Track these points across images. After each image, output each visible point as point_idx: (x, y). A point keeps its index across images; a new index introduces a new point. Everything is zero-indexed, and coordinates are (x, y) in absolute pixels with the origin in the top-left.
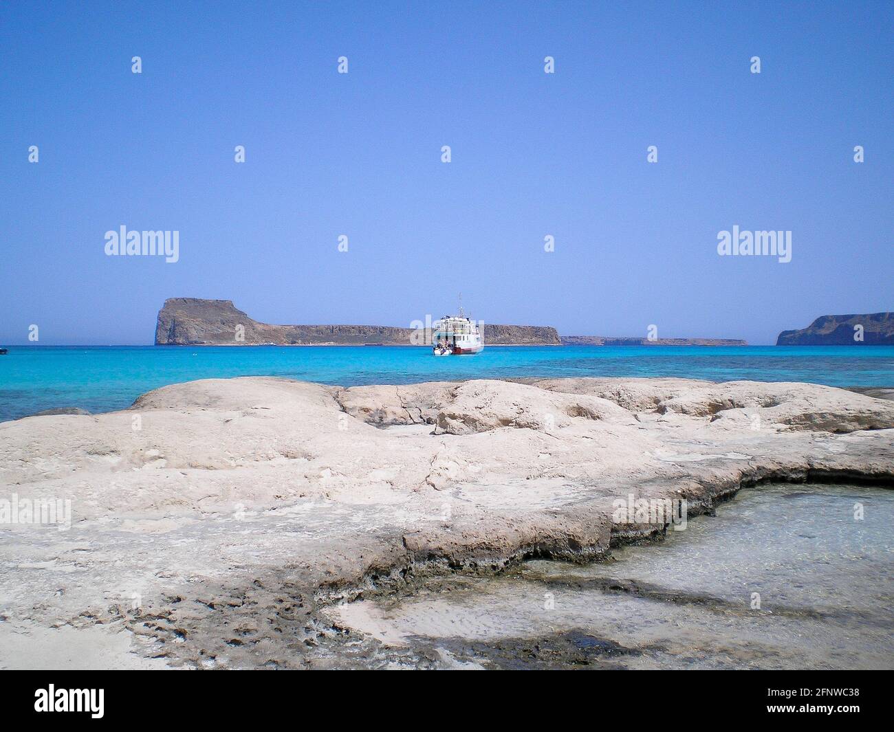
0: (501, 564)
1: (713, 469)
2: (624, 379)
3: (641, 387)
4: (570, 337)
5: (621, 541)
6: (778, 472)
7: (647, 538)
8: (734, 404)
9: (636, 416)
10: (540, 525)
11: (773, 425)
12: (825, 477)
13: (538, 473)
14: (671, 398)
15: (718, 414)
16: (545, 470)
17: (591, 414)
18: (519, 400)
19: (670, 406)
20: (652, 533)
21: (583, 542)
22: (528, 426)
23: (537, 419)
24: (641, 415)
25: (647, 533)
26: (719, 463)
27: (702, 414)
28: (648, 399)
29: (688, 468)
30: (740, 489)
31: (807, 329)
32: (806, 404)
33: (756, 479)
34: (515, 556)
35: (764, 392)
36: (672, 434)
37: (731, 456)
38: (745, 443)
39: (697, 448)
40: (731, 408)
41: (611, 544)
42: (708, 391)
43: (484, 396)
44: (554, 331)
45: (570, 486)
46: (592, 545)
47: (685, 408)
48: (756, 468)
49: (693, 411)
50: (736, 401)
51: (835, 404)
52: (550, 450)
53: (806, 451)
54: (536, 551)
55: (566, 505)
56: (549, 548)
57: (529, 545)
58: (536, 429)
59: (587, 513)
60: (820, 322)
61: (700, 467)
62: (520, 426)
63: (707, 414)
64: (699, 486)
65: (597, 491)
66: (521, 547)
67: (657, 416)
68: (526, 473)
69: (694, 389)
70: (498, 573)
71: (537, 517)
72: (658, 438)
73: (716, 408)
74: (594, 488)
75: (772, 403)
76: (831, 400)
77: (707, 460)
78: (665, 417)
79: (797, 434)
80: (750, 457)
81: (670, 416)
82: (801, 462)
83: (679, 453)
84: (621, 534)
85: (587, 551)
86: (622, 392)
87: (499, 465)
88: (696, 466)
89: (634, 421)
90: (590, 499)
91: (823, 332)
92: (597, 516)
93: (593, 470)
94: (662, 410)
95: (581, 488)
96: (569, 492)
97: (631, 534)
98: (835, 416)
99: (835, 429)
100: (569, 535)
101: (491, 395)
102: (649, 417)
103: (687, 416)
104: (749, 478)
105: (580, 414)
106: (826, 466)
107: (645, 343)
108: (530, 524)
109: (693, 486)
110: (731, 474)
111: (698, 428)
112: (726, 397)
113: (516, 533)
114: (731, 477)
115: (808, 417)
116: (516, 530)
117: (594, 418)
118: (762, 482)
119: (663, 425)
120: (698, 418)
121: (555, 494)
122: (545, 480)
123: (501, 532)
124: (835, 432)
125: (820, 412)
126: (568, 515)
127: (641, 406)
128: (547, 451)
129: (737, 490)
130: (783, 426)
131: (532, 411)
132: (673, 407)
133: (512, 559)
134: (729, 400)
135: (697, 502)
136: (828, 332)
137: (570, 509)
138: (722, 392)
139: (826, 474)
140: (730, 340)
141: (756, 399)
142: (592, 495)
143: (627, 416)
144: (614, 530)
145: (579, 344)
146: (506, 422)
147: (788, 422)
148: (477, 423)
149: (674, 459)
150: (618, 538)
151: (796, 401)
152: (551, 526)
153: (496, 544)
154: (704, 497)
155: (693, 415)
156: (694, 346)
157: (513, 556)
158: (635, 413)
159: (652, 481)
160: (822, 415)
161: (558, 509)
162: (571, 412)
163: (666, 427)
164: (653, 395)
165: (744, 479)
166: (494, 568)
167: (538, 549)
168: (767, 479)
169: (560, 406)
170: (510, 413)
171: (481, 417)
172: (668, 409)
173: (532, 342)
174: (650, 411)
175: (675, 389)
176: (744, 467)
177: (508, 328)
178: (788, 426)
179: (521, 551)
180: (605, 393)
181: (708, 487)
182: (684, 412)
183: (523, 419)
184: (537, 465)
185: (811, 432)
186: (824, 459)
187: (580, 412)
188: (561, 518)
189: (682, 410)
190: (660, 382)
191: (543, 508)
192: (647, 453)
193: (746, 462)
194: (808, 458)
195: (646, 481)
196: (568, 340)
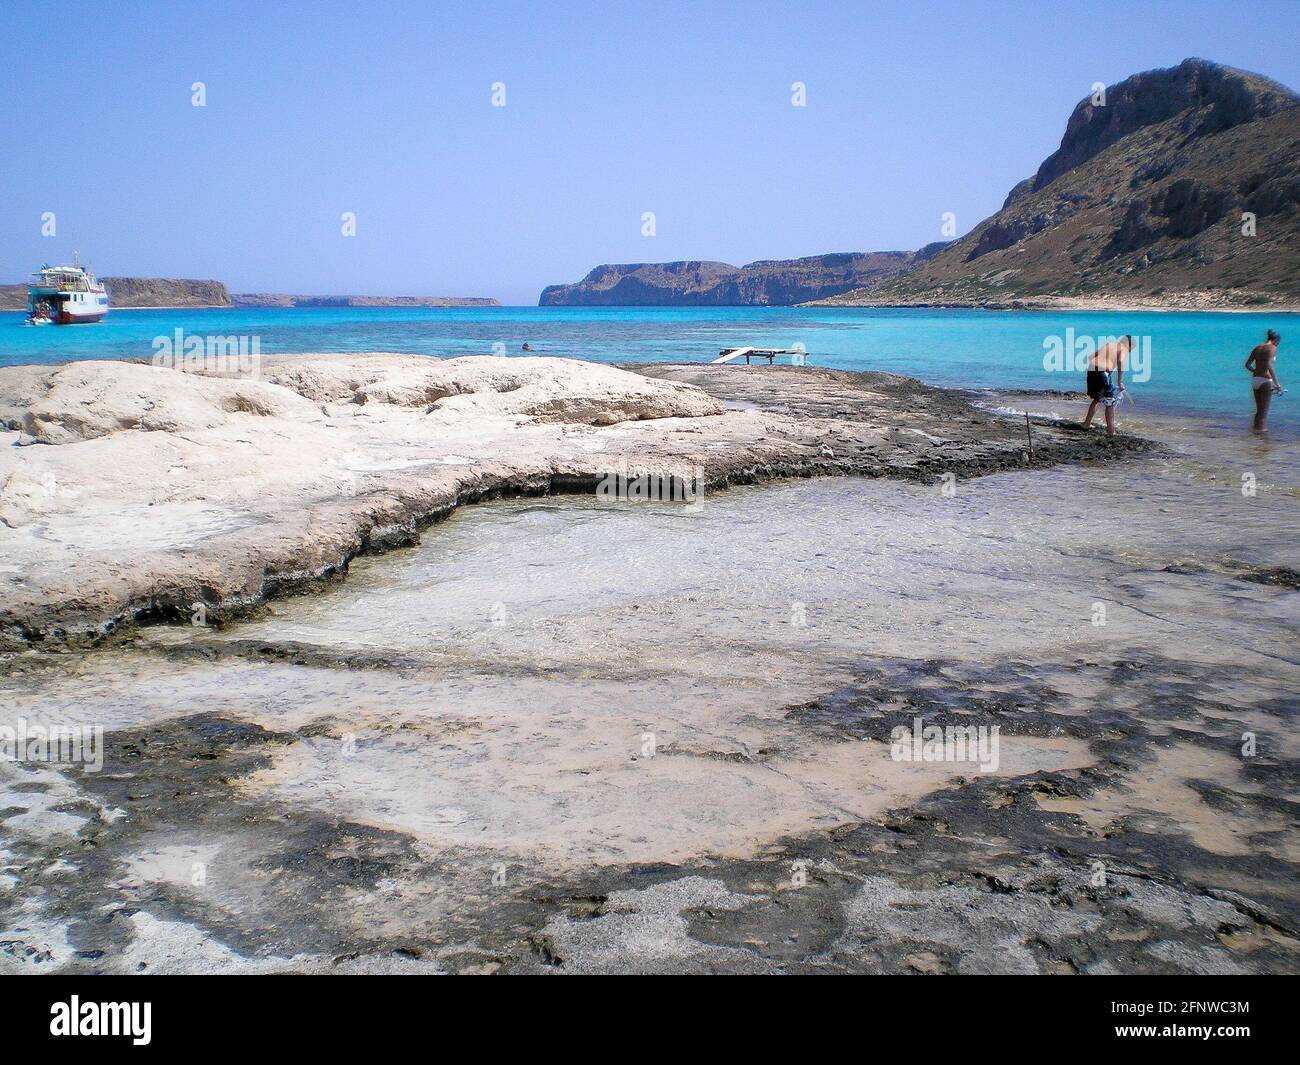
0: (101, 628)
1: (420, 480)
2: (310, 355)
3: (332, 367)
4: (244, 296)
5: (281, 585)
6: (512, 480)
7: (319, 579)
8: (460, 389)
9: (324, 410)
10: (159, 570)
11: (512, 417)
12: (572, 484)
13: (167, 495)
14: (373, 381)
15: (436, 403)
16: (177, 491)
17: (258, 407)
18: (146, 390)
19: (371, 394)
20: (326, 571)
21: (224, 590)
22: (162, 427)
23: (174, 417)
24: (331, 407)
25: (319, 572)
26: (430, 470)
27: (416, 403)
28: (342, 384)
29: (385, 479)
30: (458, 505)
31: (581, 284)
32: (555, 387)
33: (481, 491)
34: (123, 617)
35: (501, 372)
36: (372, 433)
37: (449, 460)
38: (470, 442)
39: (400, 450)
40: (456, 394)
41: (265, 589)
42: (427, 370)
43: (95, 385)
44: (221, 286)
45: (213, 511)
46: (237, 594)
47: (394, 396)
48: (480, 476)
49: (401, 398)
50: (462, 385)
51: (593, 386)
52: (185, 463)
53: (551, 450)
54: (155, 608)
55: (203, 539)
56: (174, 602)
57: (144, 599)
58: (173, 431)
59: (231, 549)
60: (598, 273)
61: (403, 477)
62: (149, 428)
63: (424, 403)
64: (397, 503)
65: (250, 517)
66: (132, 602)
67: (355, 408)
68: (147, 497)
69: (407, 370)
70: (97, 642)
71: (156, 559)
72: (351, 439)
73: (436, 394)
74: (246, 513)
75: (511, 386)
76: (589, 380)
77: (415, 467)
78: (364, 409)
79: (544, 428)
80: (473, 462)
81: (373, 407)
82: (542, 466)
83: (376, 459)
84: (282, 575)
85: (229, 603)
86: (304, 375)
87: (108, 486)
88: (398, 476)
89: (320, 415)
90: (238, 529)
91: (602, 287)
92: (244, 552)
93: (247, 488)
94: (360, 399)
95: (229, 513)
96: (208, 520)
97: (296, 574)
98: (594, 402)
99: (594, 420)
100: (204, 582)
101: (106, 384)
102: (342, 409)
103: (395, 407)
104: (472, 490)
105: (241, 408)
106: (574, 470)
107: (355, 304)
108: (144, 569)
109: (389, 503)
110: (444, 485)
111: (408, 423)
112: (450, 378)
113: (124, 583)
114: (445, 489)
115: (558, 404)
116: (124, 579)
117: (262, 413)
118: (490, 495)
119: (361, 421)
120: (411, 409)
121: (187, 524)
122: (176, 505)
123: (101, 584)
124: (593, 424)
125: (573, 397)
126: (202, 554)
127: (332, 395)
128: (181, 462)
129: (454, 507)
130: (524, 418)
131: (167, 406)
132: (377, 394)
133: (118, 620)
134: (454, 383)
135: (394, 526)
136: (607, 288)
137: (206, 545)
138: (445, 372)
139: (574, 480)
140: (475, 299)
141: (490, 380)
142: (242, 523)
143: (310, 408)
144: (269, 571)
145: (259, 306)
146: (128, 424)
147: (532, 412)
148: (84, 426)
149: (368, 468)
150: (277, 581)
151: (543, 383)
152: (177, 570)
153: (93, 601)
154: (404, 518)
155: (404, 406)
156: (425, 307)
157: (119, 616)
158: (324, 404)
159: (331, 499)
160: (577, 402)
161: (189, 546)
162: (229, 406)
163: (364, 423)
164: (348, 377)
165: (464, 492)
166: (91, 634)
167: (158, 603)
168: (496, 490)
169: (211, 396)
170: (133, 410)
171: (89, 417)
172: (369, 397)
173: (188, 303)
174: (343, 400)
175: (380, 369)
176: (465, 475)
177: (149, 283)
178: (531, 417)
179: (132, 609)
180: (280, 377)
181: (410, 505)
182: (392, 401)
183: (153, 418)
184: (165, 484)
185: (562, 424)
186: (574, 460)
187: (242, 404)
188: (191, 558)
189: (389, 398)
190: (361, 360)
191: (165, 545)
192: (331, 461)
193: (468, 468)
194: (553, 460)
195: (323, 500)
196: (242, 300)
